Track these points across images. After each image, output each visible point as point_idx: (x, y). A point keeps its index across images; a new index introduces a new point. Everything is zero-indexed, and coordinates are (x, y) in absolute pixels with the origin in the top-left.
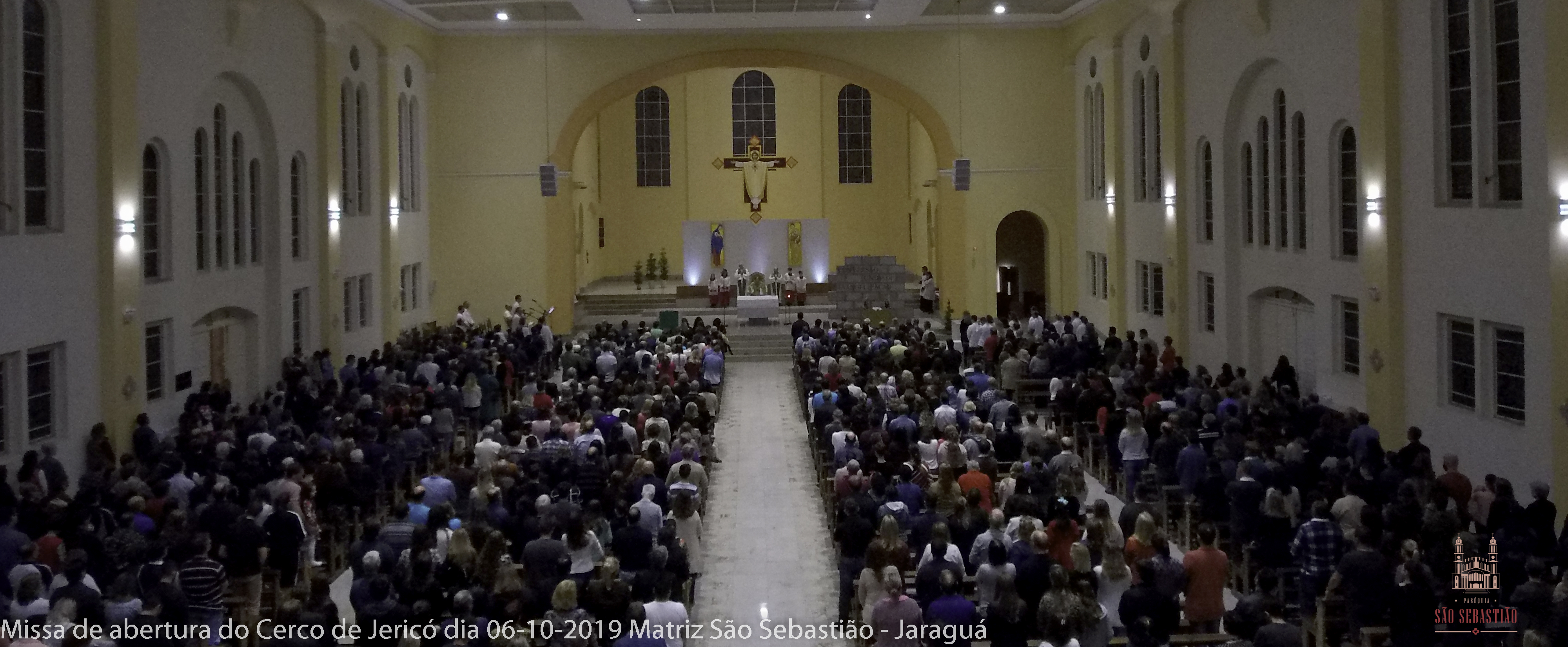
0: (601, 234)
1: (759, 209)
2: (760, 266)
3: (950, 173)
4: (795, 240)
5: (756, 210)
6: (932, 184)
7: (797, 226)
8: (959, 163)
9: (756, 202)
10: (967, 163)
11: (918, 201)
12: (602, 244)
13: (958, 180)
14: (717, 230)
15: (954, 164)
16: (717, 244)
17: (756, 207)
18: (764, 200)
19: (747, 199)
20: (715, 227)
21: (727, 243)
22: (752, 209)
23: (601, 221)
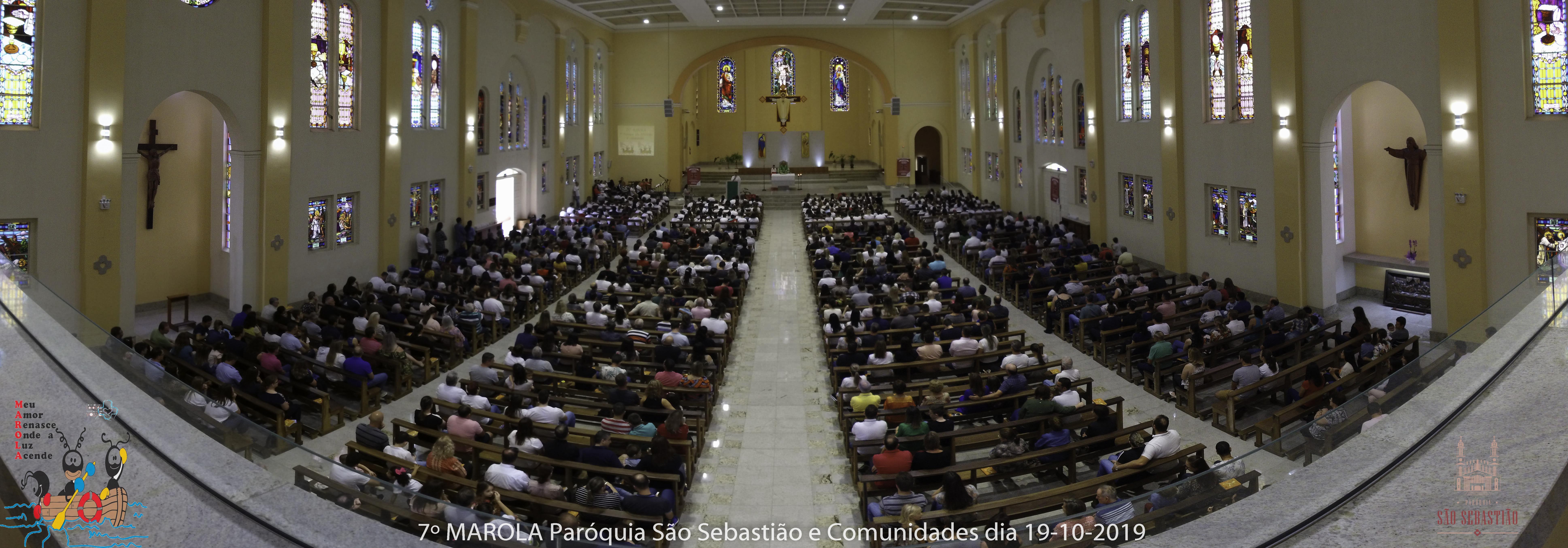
0: (698, 138)
1: (785, 125)
2: (786, 158)
3: (890, 105)
4: (805, 143)
5: (783, 126)
6: (881, 111)
7: (807, 135)
8: (894, 100)
9: (783, 121)
10: (898, 100)
11: (874, 121)
12: (698, 144)
13: (894, 109)
14: (762, 137)
15: (891, 100)
16: (762, 145)
17: (783, 124)
18: (788, 120)
19: (779, 119)
20: (760, 135)
21: (767, 144)
22: (782, 125)
23: (698, 131)
